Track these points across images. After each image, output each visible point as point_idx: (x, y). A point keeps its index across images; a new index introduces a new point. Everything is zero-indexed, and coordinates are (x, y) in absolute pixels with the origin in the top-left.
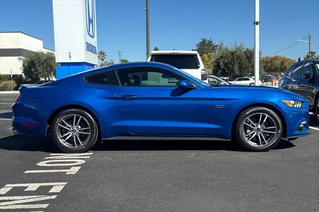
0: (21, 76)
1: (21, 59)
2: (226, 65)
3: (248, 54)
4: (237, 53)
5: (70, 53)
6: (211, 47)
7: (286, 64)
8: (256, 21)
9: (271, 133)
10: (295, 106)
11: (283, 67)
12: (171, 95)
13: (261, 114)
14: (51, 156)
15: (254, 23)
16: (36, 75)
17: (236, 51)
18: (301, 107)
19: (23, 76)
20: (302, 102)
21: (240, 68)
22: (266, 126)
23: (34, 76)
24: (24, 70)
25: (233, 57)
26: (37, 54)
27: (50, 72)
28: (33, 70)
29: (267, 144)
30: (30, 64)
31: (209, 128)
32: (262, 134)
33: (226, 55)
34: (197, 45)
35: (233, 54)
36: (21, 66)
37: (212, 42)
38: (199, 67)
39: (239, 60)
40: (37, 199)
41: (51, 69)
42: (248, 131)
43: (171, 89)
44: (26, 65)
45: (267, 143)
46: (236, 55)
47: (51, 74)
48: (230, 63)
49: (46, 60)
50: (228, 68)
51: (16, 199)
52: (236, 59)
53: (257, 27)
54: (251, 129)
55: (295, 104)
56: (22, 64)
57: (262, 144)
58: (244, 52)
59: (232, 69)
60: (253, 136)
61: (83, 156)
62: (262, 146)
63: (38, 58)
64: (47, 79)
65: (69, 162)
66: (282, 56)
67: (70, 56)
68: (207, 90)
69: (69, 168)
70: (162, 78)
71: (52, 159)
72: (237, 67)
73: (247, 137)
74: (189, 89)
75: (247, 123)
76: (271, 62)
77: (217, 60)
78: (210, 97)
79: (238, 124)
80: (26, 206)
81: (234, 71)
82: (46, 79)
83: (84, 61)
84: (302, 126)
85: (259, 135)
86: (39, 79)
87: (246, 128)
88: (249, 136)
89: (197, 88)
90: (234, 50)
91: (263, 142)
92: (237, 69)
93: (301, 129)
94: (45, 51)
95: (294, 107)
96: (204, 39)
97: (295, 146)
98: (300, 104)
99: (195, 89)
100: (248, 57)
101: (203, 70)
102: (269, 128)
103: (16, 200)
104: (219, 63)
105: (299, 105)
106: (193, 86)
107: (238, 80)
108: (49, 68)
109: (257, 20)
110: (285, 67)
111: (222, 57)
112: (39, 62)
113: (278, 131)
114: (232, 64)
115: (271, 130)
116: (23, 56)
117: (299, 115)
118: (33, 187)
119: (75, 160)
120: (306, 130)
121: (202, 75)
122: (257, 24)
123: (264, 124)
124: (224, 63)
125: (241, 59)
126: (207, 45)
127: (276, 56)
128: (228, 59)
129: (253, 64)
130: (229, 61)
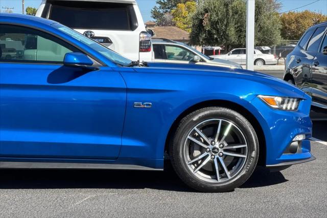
2: (214, 24)
9: (239, 158)
10: (284, 107)
12: (49, 80)
13: (221, 120)
18: (296, 109)
20: (299, 100)
21: (239, 31)
22: (230, 144)
25: (227, 10)
29: (230, 178)
31: (121, 146)
32: (221, 159)
33: (215, 7)
35: (226, 5)
38: (136, 27)
39: (236, 17)
42: (196, 153)
43: (51, 69)
45: (231, 175)
46: (232, 7)
48: (221, 20)
50: (217, 30)
52: (231, 14)
54: (202, 149)
55: (283, 103)
57: (222, 177)
59: (224, 32)
60: (204, 163)
62: (220, 181)
66: (317, 12)
68: (119, 72)
72: (233, 29)
73: (193, 164)
74: (83, 70)
75: (194, 136)
76: (297, 22)
77: (198, 14)
78: (124, 86)
79: (176, 140)
81: (228, 36)
84: (295, 144)
85: (215, 161)
87: (192, 146)
88: (196, 162)
89: (101, 69)
91: (223, 175)
92: (233, 32)
93: (293, 150)
95: (280, 109)
97: (287, 180)
98: (295, 103)
99: (97, 69)
101: (143, 32)
102: (235, 147)
104: (201, 21)
105: (292, 105)
106: (92, 64)
107: (234, 53)
111: (206, 11)
113: (251, 152)
114: (225, 23)
115: (238, 151)
117: (290, 123)
120: (304, 152)
121: (141, 43)
123: (226, 140)
124: (210, 20)
127: (306, 12)
128: (217, 14)
129: (262, 24)
130: (220, 17)
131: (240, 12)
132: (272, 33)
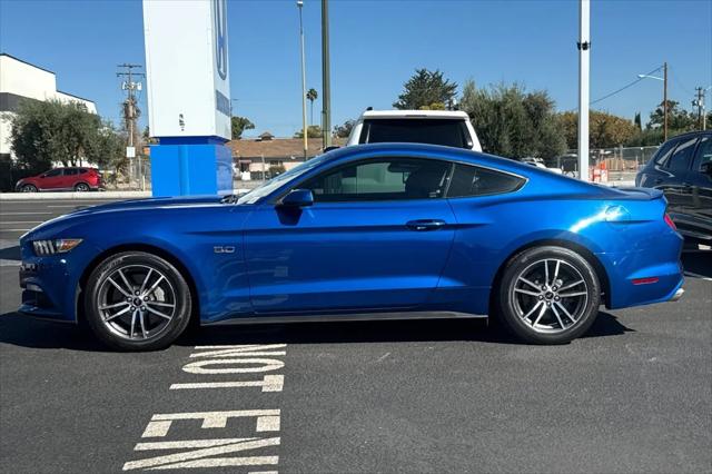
0: (8, 156)
1: (8, 117)
2: (482, 132)
3: (532, 108)
4: (508, 105)
5: (181, 116)
6: (439, 90)
7: (610, 129)
8: (583, 42)
11: (603, 135)
14: (200, 351)
15: (579, 44)
16: (45, 154)
17: (505, 102)
19: (13, 156)
21: (514, 139)
23: (40, 158)
24: (14, 143)
25: (499, 114)
26: (45, 105)
27: (77, 148)
28: (36, 143)
30: (29, 129)
33: (483, 111)
34: (407, 86)
35: (497, 107)
36: (8, 134)
37: (440, 77)
39: (511, 122)
40: (245, 446)
41: (80, 140)
44: (19, 132)
46: (506, 111)
47: (80, 154)
48: (493, 127)
49: (67, 121)
50: (486, 140)
51: (198, 446)
52: (504, 119)
53: (585, 54)
56: (11, 129)
58: (524, 104)
59: (496, 142)
61: (268, 350)
63: (50, 116)
64: (70, 165)
65: (250, 365)
66: (602, 112)
67: (181, 123)
69: (260, 377)
70: (390, 173)
71: (208, 359)
72: (506, 137)
80: (233, 461)
81: (500, 146)
82: (65, 164)
83: (214, 134)
86: (51, 165)
90: (501, 99)
92: (507, 142)
94: (65, 100)
96: (423, 71)
100: (531, 116)
103: (201, 448)
108: (75, 139)
109: (585, 38)
110: (608, 136)
112: (52, 126)
114: (497, 129)
116: (12, 110)
118: (214, 419)
119: (261, 361)
122: (585, 48)
125: (516, 120)
126: (430, 84)
128: (486, 120)
129: (543, 131)
130: (490, 122)
131: (515, 116)
132: (556, 142)
